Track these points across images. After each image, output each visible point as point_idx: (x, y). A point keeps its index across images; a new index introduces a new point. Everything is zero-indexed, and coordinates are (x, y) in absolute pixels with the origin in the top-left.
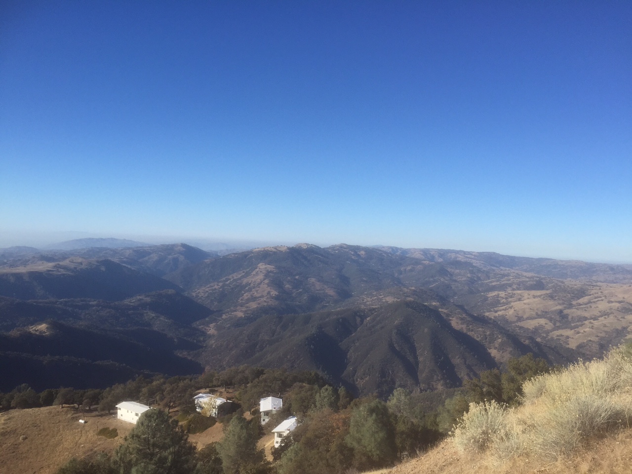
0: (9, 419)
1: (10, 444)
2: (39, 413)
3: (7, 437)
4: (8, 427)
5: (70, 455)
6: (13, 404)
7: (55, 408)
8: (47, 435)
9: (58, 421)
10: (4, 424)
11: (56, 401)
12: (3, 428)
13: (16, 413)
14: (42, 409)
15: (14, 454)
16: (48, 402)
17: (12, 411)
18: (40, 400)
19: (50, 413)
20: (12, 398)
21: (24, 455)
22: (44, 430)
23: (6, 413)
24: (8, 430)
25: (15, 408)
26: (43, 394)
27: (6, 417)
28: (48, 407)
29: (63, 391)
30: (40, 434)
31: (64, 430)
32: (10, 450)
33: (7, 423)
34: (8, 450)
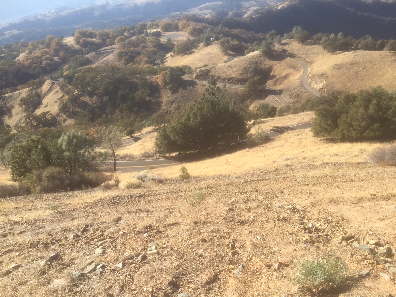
0: (356, 56)
1: (355, 70)
2: (374, 54)
3: (353, 66)
4: (355, 60)
5: (389, 83)
6: (359, 47)
7: (385, 52)
8: (377, 68)
10: (353, 58)
11: (386, 48)
12: (352, 61)
13: (360, 52)
14: (376, 52)
15: (356, 76)
16: (381, 48)
17: (358, 51)
18: (376, 46)
19: (381, 55)
20: (359, 43)
21: (362, 78)
22: (375, 65)
23: (355, 51)
24: (355, 62)
25: (360, 49)
26: (378, 43)
27: (354, 54)
28: (380, 51)
29: (391, 41)
30: (373, 67)
31: (388, 67)
32: (354, 73)
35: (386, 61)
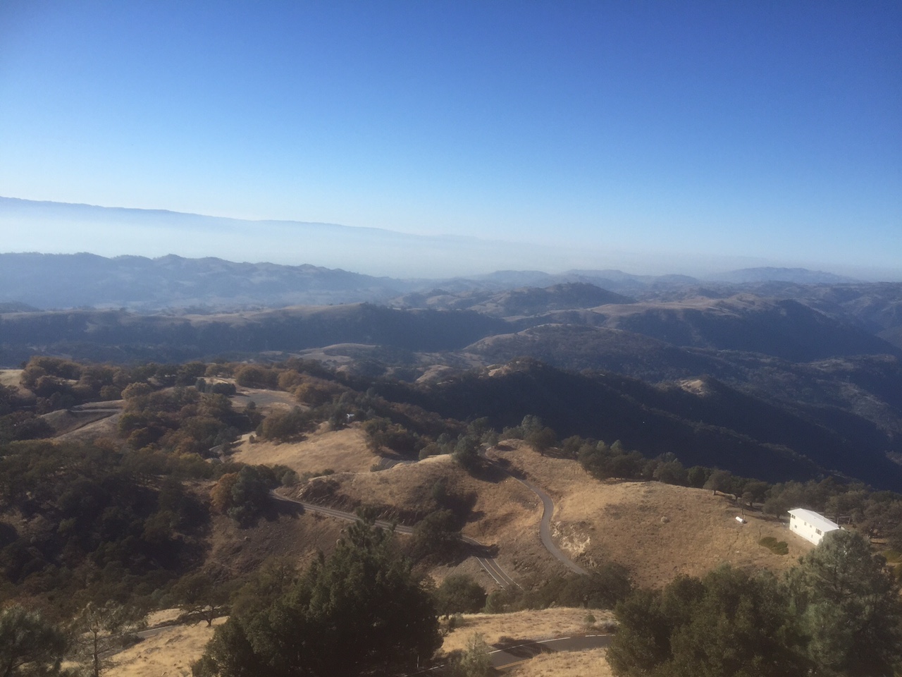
0: (650, 492)
1: (649, 523)
2: (685, 493)
3: (646, 513)
4: (648, 501)
5: (721, 560)
6: (655, 474)
7: (705, 492)
8: (694, 525)
9: (707, 511)
10: (644, 496)
11: (708, 484)
12: (642, 501)
13: (658, 486)
14: (690, 489)
15: (653, 536)
16: (698, 482)
17: (654, 483)
18: (689, 477)
19: (699, 497)
20: (655, 466)
21: (664, 541)
22: (690, 517)
23: (647, 483)
24: (649, 505)
25: (657, 480)
26: (692, 471)
27: (646, 488)
28: (697, 489)
29: (717, 472)
30: (685, 521)
31: (715, 525)
32: (648, 530)
33: (647, 496)
34: (646, 529)
35: (710, 512)
